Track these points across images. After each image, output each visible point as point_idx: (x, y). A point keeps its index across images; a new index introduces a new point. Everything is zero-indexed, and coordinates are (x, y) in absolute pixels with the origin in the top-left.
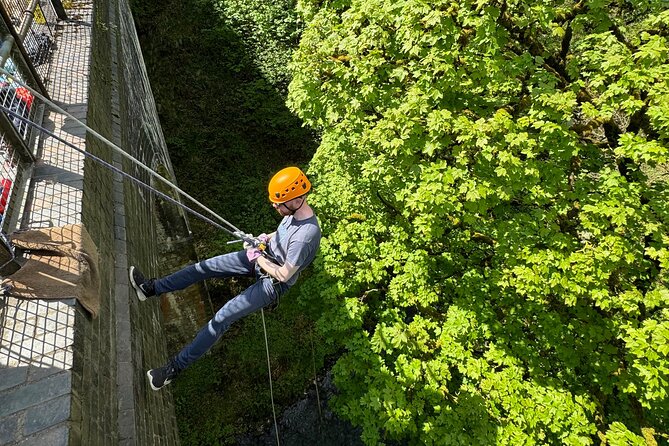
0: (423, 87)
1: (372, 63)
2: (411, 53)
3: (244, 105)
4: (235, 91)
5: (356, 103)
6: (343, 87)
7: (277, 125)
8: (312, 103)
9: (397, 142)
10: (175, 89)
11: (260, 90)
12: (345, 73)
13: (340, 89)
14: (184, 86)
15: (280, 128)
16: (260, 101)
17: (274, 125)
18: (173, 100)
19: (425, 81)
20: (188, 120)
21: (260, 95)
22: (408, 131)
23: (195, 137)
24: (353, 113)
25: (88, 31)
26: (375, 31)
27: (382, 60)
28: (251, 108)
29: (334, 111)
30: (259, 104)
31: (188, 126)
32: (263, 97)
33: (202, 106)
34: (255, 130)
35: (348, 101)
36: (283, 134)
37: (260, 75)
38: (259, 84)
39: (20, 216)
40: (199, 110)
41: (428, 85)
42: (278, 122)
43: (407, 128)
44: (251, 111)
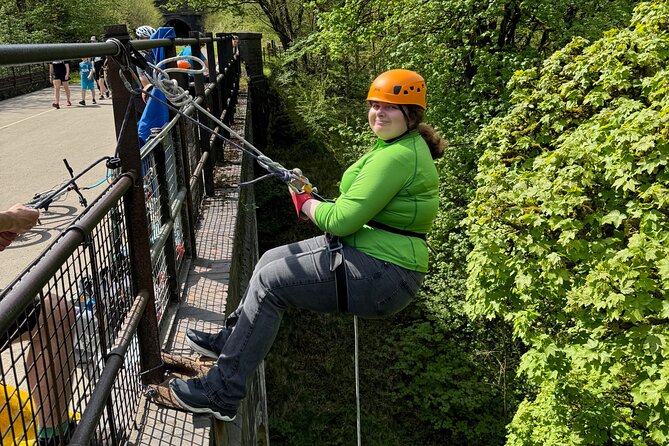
0: (648, 230)
1: (569, 202)
2: (625, 189)
3: (397, 367)
4: (383, 342)
5: (554, 258)
6: (535, 240)
7: (453, 407)
8: (495, 268)
9: (614, 298)
10: (291, 336)
11: (423, 341)
12: (535, 220)
13: (531, 241)
14: (304, 332)
15: (457, 414)
16: (423, 359)
17: (446, 409)
18: (286, 355)
19: (650, 221)
20: (302, 389)
21: (423, 350)
22: (630, 283)
23: (310, 421)
24: (551, 271)
25: (235, 205)
26: (573, 171)
27: (584, 199)
28: (407, 373)
29: (525, 274)
30: (420, 365)
31: (301, 400)
32: (430, 353)
33: (328, 366)
34: (411, 415)
35: (543, 257)
36: (463, 426)
37: (424, 315)
38: (422, 330)
39: (165, 341)
40: (323, 373)
41: (654, 226)
42: (454, 401)
43: (627, 279)
44: (407, 379)
